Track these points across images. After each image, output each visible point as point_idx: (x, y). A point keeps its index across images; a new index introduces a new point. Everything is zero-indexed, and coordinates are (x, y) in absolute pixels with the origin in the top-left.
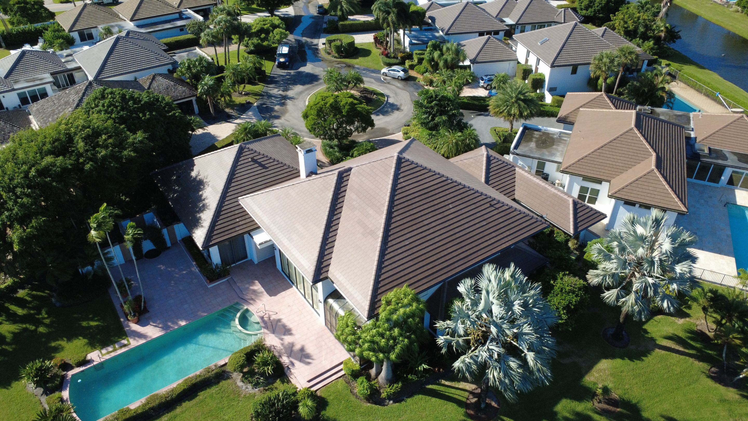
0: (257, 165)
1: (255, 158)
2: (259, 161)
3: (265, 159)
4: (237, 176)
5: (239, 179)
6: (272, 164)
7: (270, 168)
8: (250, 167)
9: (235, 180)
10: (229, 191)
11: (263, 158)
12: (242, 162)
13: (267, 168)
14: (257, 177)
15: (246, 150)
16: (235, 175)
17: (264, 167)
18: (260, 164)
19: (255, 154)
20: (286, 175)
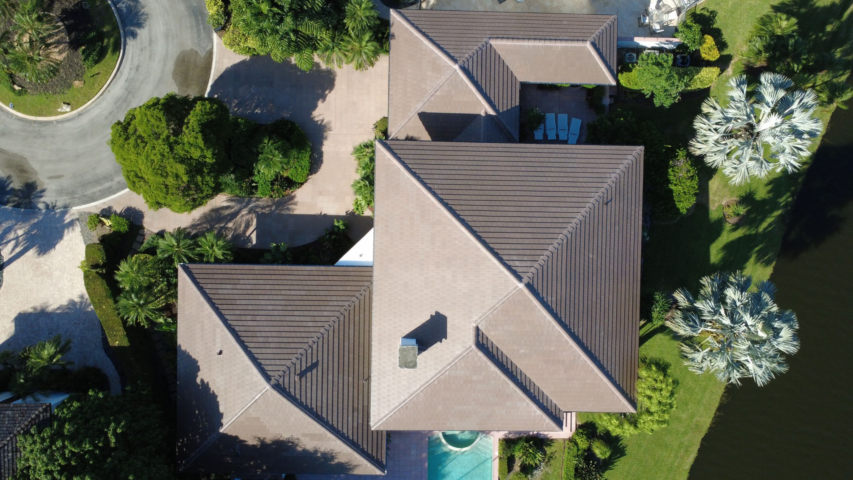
0: (309, 374)
1: (298, 372)
2: (304, 368)
3: (304, 359)
4: (314, 406)
5: (319, 404)
6: (315, 352)
7: (320, 359)
8: (309, 385)
9: (319, 410)
10: (331, 423)
11: (301, 361)
12: (298, 392)
13: (318, 361)
14: (325, 380)
15: (281, 380)
16: (312, 409)
17: (315, 365)
18: (310, 369)
19: (292, 370)
20: (336, 340)
